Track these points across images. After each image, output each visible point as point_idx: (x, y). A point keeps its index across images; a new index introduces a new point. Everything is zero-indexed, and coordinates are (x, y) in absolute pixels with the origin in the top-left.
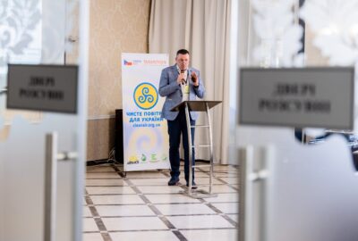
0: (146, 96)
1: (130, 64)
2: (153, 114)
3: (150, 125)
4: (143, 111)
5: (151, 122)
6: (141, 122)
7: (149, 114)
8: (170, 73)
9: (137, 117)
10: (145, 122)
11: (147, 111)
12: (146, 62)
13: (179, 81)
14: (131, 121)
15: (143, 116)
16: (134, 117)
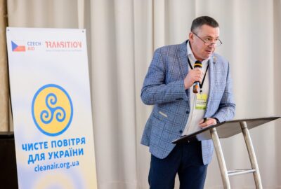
0: (53, 110)
1: (23, 49)
2: (65, 143)
3: (62, 166)
4: (49, 139)
5: (64, 160)
6: (46, 162)
7: (59, 144)
8: (171, 60)
9: (39, 152)
10: (54, 161)
11: (57, 138)
12: (49, 44)
13: (187, 82)
14: (31, 160)
15: (50, 150)
16: (34, 152)
